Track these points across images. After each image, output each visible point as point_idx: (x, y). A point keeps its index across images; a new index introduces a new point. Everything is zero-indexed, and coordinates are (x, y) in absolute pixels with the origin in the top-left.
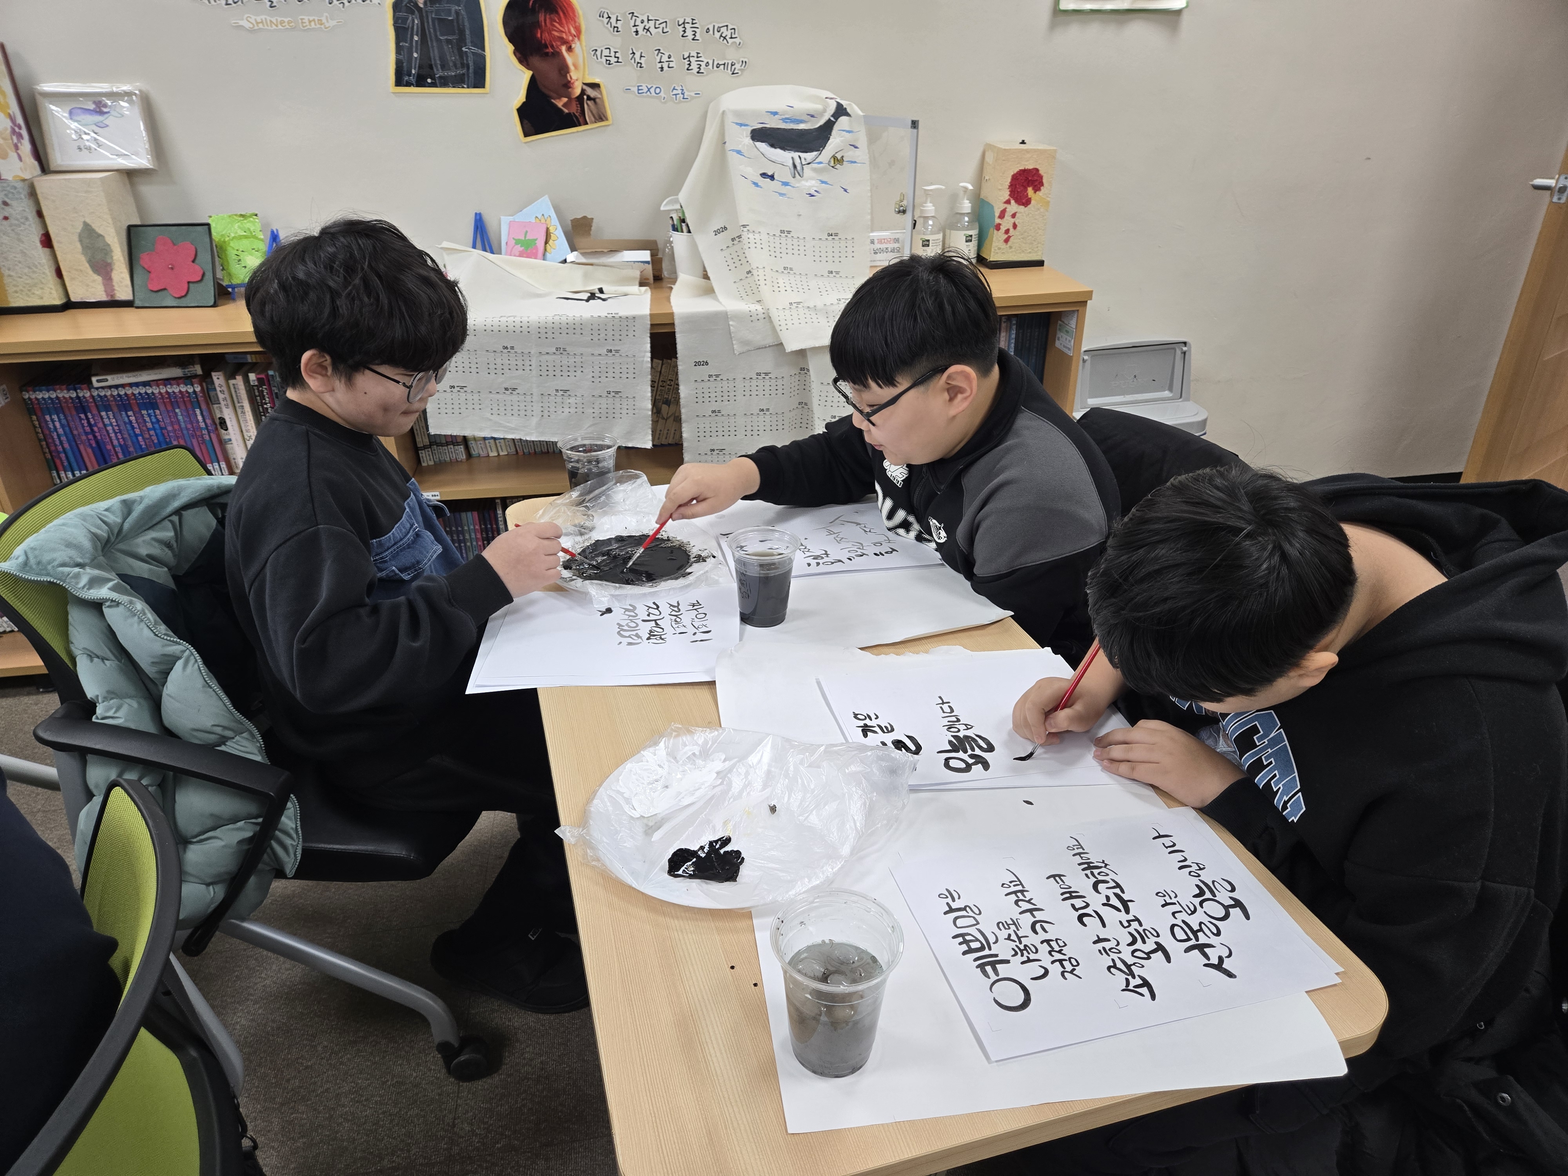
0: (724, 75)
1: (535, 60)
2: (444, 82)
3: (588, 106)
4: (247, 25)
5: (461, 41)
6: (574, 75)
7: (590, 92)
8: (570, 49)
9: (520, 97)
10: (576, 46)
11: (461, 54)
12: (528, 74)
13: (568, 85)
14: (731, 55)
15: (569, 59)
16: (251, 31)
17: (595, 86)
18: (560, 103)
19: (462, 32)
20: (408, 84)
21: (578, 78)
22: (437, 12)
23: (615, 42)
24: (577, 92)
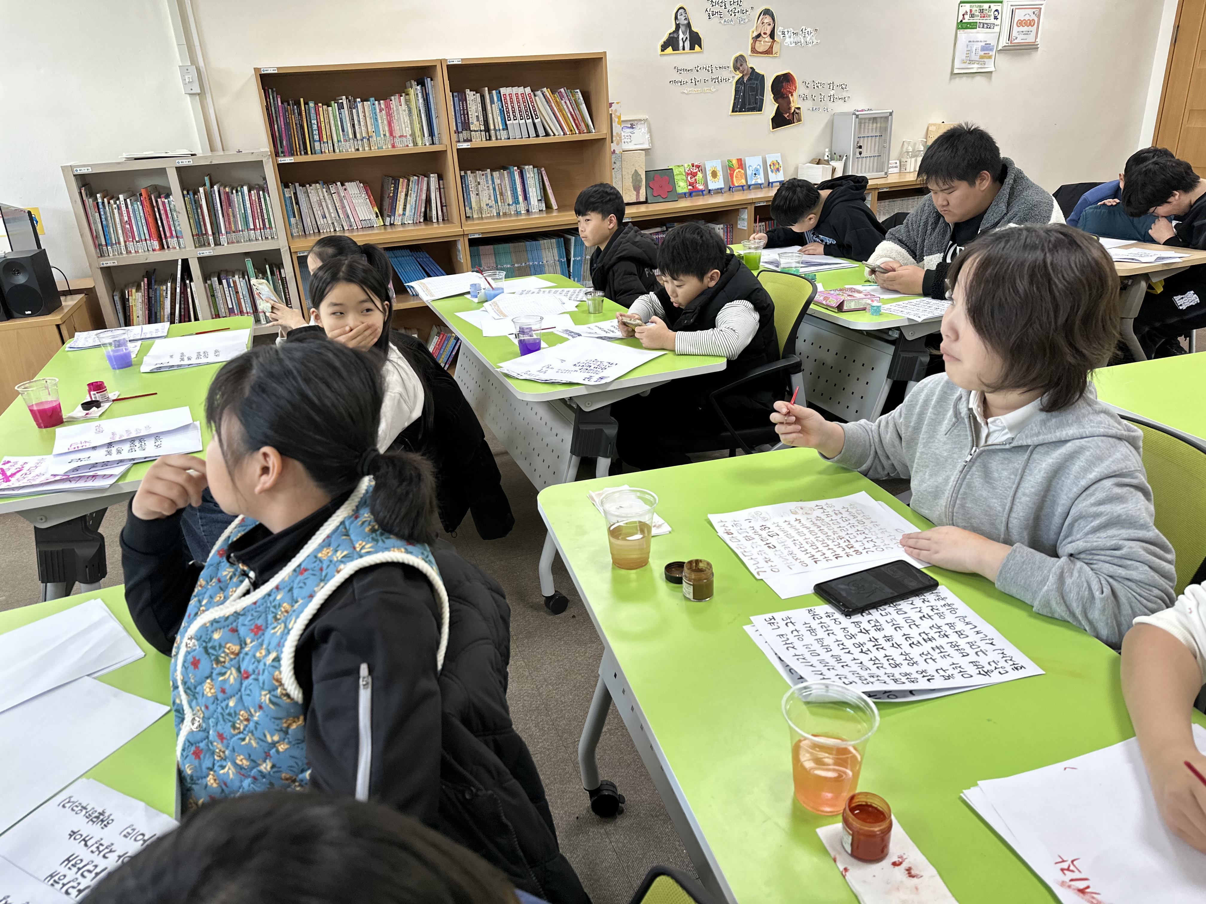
0: (841, 101)
1: (780, 100)
2: (749, 110)
3: (796, 116)
4: (686, 92)
5: (756, 95)
6: (792, 104)
7: (797, 111)
8: (792, 95)
9: (773, 114)
10: (794, 94)
11: (756, 99)
12: (777, 105)
13: (790, 108)
14: (844, 94)
15: (791, 99)
16: (687, 94)
17: (799, 108)
18: (786, 116)
19: (757, 91)
20: (736, 112)
21: (793, 106)
22: (750, 84)
23: (807, 92)
24: (793, 111)
